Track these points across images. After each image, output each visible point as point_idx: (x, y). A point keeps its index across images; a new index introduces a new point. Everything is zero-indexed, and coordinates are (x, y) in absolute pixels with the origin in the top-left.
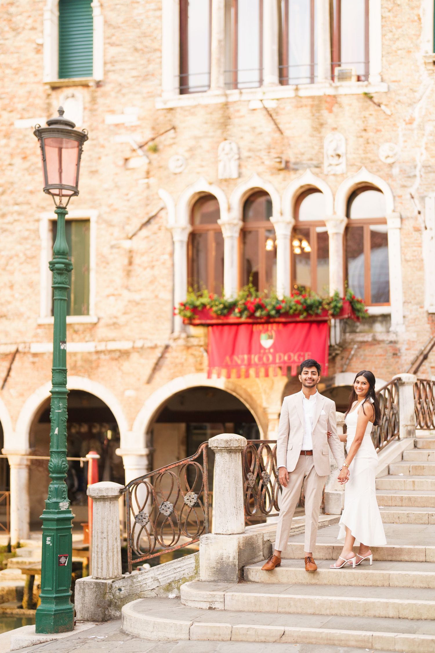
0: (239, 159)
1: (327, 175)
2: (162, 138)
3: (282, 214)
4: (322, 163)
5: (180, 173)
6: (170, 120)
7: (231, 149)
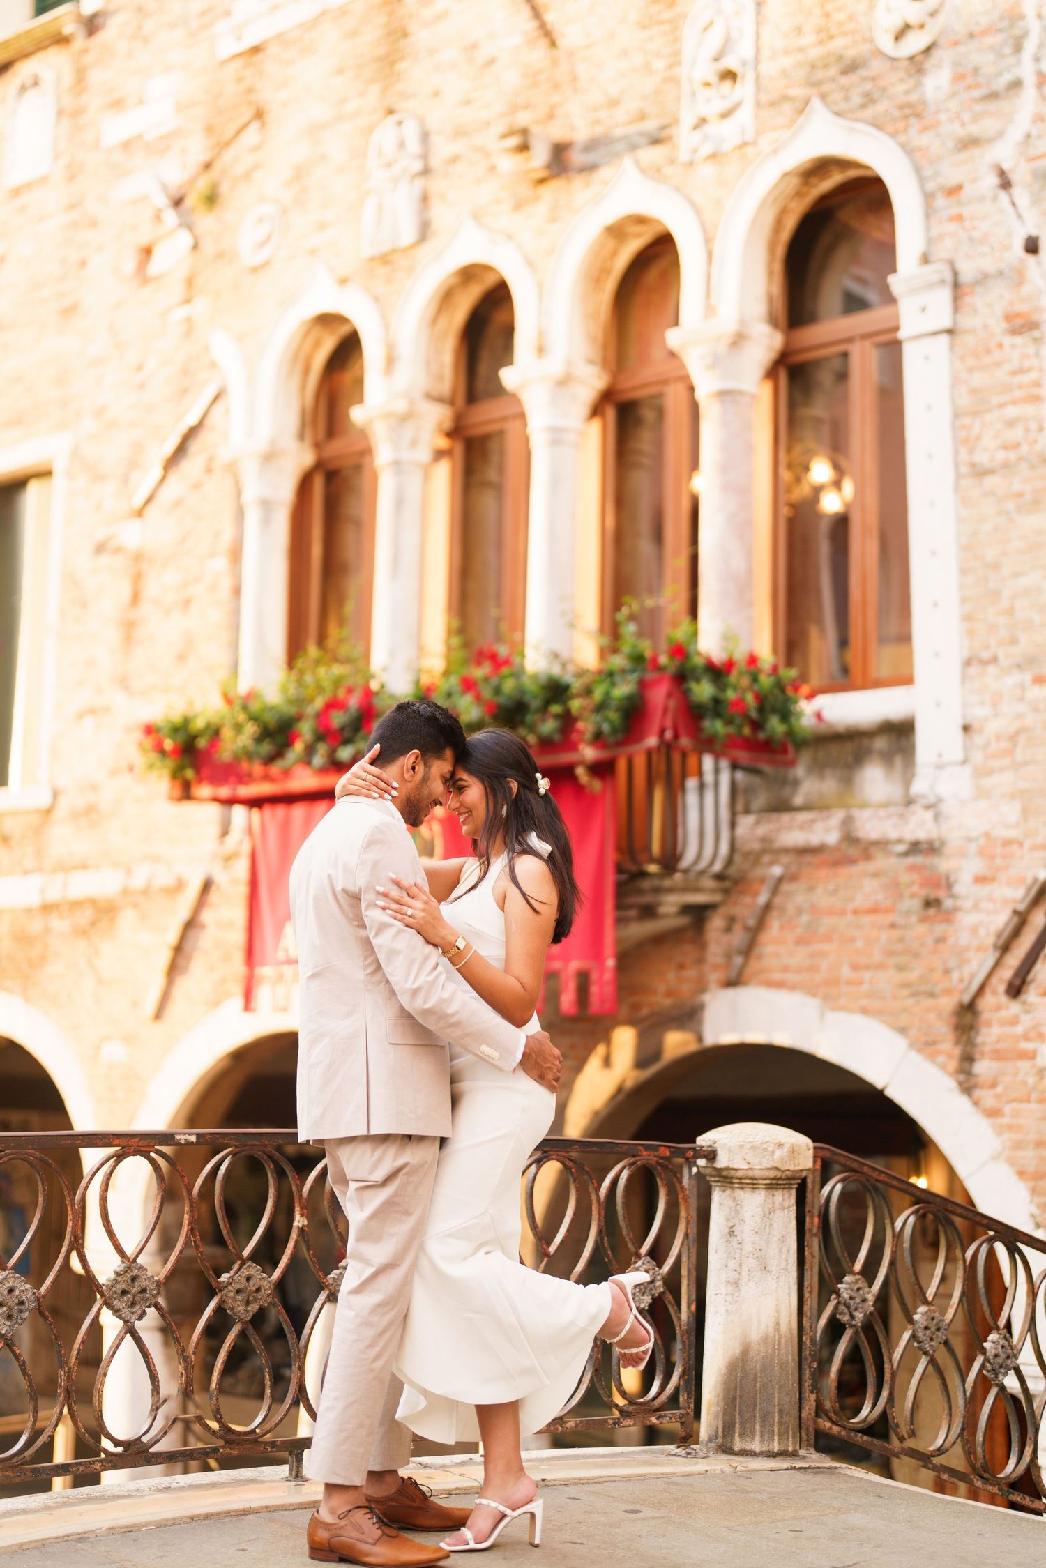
0: (426, 172)
1: (691, 164)
2: (229, 155)
3: (541, 350)
4: (675, 121)
5: (266, 264)
6: (250, 91)
7: (402, 145)
